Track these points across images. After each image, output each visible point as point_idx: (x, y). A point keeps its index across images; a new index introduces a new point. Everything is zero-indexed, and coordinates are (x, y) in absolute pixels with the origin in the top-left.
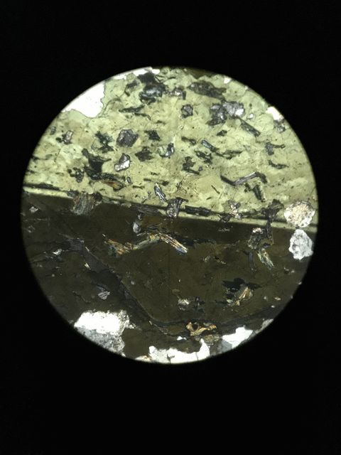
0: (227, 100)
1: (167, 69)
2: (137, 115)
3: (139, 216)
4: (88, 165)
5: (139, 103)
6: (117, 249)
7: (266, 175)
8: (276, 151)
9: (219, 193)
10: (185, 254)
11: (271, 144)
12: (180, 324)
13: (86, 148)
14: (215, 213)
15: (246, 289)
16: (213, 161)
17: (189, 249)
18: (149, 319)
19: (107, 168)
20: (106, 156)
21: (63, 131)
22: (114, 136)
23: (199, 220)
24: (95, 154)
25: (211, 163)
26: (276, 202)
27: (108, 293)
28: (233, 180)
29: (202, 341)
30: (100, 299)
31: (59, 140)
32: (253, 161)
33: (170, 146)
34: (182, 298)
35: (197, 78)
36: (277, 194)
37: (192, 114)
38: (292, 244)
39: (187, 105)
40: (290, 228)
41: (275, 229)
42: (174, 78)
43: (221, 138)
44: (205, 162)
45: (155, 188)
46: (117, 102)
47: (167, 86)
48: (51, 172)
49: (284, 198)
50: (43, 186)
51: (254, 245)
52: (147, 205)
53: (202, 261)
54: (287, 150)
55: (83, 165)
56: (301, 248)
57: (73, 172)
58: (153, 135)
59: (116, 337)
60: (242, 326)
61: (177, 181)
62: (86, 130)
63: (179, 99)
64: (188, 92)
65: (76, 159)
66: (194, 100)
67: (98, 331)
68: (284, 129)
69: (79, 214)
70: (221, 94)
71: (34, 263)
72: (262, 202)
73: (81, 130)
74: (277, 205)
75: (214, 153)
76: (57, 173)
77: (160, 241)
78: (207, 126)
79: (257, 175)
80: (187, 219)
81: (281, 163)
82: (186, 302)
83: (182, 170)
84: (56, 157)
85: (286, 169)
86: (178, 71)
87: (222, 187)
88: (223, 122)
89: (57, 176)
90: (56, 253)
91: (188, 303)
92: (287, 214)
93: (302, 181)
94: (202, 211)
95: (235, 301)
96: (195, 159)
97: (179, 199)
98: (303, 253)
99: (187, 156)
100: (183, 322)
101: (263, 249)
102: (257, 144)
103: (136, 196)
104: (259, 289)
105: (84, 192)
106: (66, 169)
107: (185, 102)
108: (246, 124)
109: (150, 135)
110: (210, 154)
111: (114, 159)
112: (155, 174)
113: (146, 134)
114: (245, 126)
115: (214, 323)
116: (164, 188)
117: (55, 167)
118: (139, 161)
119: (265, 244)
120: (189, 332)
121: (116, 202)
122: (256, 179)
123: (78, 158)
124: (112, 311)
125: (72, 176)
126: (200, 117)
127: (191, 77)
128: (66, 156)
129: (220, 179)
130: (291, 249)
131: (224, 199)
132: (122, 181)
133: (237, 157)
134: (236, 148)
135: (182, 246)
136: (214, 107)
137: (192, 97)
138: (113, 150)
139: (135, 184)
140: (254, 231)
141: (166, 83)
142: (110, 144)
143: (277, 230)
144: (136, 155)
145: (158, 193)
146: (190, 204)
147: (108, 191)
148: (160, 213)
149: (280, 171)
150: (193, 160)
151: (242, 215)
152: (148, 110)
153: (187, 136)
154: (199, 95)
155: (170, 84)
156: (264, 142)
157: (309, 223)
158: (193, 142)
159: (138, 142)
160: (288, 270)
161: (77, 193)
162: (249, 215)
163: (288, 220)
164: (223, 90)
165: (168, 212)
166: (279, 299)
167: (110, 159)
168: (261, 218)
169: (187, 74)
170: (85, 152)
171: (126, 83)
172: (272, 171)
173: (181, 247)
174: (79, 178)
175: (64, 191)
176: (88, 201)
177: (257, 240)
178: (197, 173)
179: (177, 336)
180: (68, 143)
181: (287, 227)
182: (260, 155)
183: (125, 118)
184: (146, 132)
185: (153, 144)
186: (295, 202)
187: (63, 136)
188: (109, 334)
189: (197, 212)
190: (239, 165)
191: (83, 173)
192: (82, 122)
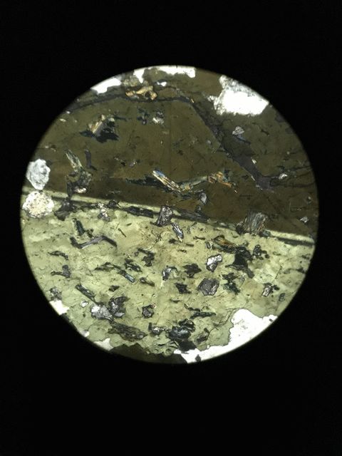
0: (107, 322)
1: (167, 354)
2: (197, 310)
3: (200, 209)
4: (248, 262)
5: (195, 321)
6: (224, 177)
7: (71, 246)
8: (60, 270)
9: (119, 230)
10: (156, 170)
11: (65, 276)
12: (163, 98)
13: (250, 279)
14: (124, 209)
15: (94, 131)
16: (123, 262)
17: (151, 174)
18: (194, 105)
19: (230, 258)
20: (230, 270)
21: (272, 296)
22: (221, 290)
23: (140, 204)
24: (241, 272)
25: (126, 259)
26: (62, 219)
27: (234, 133)
28: (104, 242)
29: (141, 81)
30: (243, 128)
31: (277, 289)
32: (83, 260)
33: (165, 278)
34: (159, 124)
35: (137, 344)
36: (60, 226)
37: (143, 308)
38: (47, 175)
39: (147, 317)
40: (48, 192)
41: (63, 192)
42: (160, 345)
43: (115, 284)
44: (132, 261)
45: (183, 237)
46: (218, 323)
47: (167, 338)
48: (286, 256)
49: (53, 222)
50: (294, 243)
51: (85, 176)
52: (192, 221)
53: (138, 161)
54: (48, 269)
55: (254, 262)
56: (38, 171)
57: (263, 255)
58: (182, 289)
59: (228, 88)
60: (100, 94)
61: (161, 243)
62: (249, 297)
63: (156, 324)
64: (146, 331)
65: (260, 268)
66: (141, 323)
67: (247, 95)
68: (51, 290)
69: (260, 214)
70: (114, 327)
71: (306, 167)
72: (75, 219)
73: (254, 297)
74: (60, 215)
75: (123, 269)
76: (279, 255)
77: (180, 184)
78: (128, 297)
79: (80, 246)
80: (151, 205)
81: (55, 257)
82: (156, 120)
83: (155, 254)
84: (280, 271)
85: (51, 251)
86: (155, 352)
87: (116, 235)
88: (112, 300)
89: (279, 253)
90: (284, 175)
91: (154, 119)
92: (51, 206)
93: (36, 239)
94: (137, 212)
95: (107, 119)
96: (142, 264)
97: (159, 225)
98: (36, 165)
99: (150, 268)
100: (160, 100)
101: (76, 171)
102: (79, 276)
103: (202, 230)
104: (81, 131)
105: (254, 235)
106: (270, 259)
107: (150, 320)
108: (89, 297)
109: (185, 289)
110: (126, 268)
111: (222, 266)
112: (183, 251)
113: (190, 290)
114: (90, 295)
115: (129, 98)
116: (174, 237)
117: (280, 261)
118: (198, 264)
119: (74, 176)
120: (154, 90)
121: (222, 224)
122: (82, 242)
123: (258, 269)
124: (231, 114)
125: (265, 252)
126: (136, 305)
127: (143, 346)
128: (269, 272)
129: (118, 243)
130: (48, 170)
131: (114, 223)
132: (216, 245)
133: (100, 265)
134: (101, 273)
135: (158, 178)
136: (121, 314)
137: (142, 325)
138: (223, 276)
139: (203, 242)
140: (85, 189)
141: (168, 340)
142: (226, 282)
143: (61, 190)
144: (200, 270)
145: (180, 232)
146: (149, 219)
147: (230, 236)
148: (179, 212)
149: (57, 249)
150: (144, 263)
151: (96, 207)
152: (187, 315)
153: (149, 287)
154: (135, 327)
155: (164, 339)
156: (72, 279)
157: (29, 195)
158: (144, 282)
159: (197, 283)
160: (52, 149)
161: (261, 235)
162: (89, 206)
163: (50, 200)
164: (110, 332)
165: (171, 213)
166: (62, 120)
167: (226, 267)
168: (77, 202)
169: (147, 349)
170: (251, 275)
171: (207, 342)
172: (64, 249)
173: (159, 176)
174: (258, 250)
175: (274, 237)
176: (250, 226)
177: (82, 180)
178: (141, 250)
179: (166, 87)
180: (267, 285)
181: (51, 193)
182: (77, 266)
183: (210, 307)
184: (189, 293)
185: (183, 281)
186: (43, 218)
187: (273, 292)
188: (235, 92)
189: (142, 212)
190: (98, 256)
191: (253, 255)
192: (253, 305)
